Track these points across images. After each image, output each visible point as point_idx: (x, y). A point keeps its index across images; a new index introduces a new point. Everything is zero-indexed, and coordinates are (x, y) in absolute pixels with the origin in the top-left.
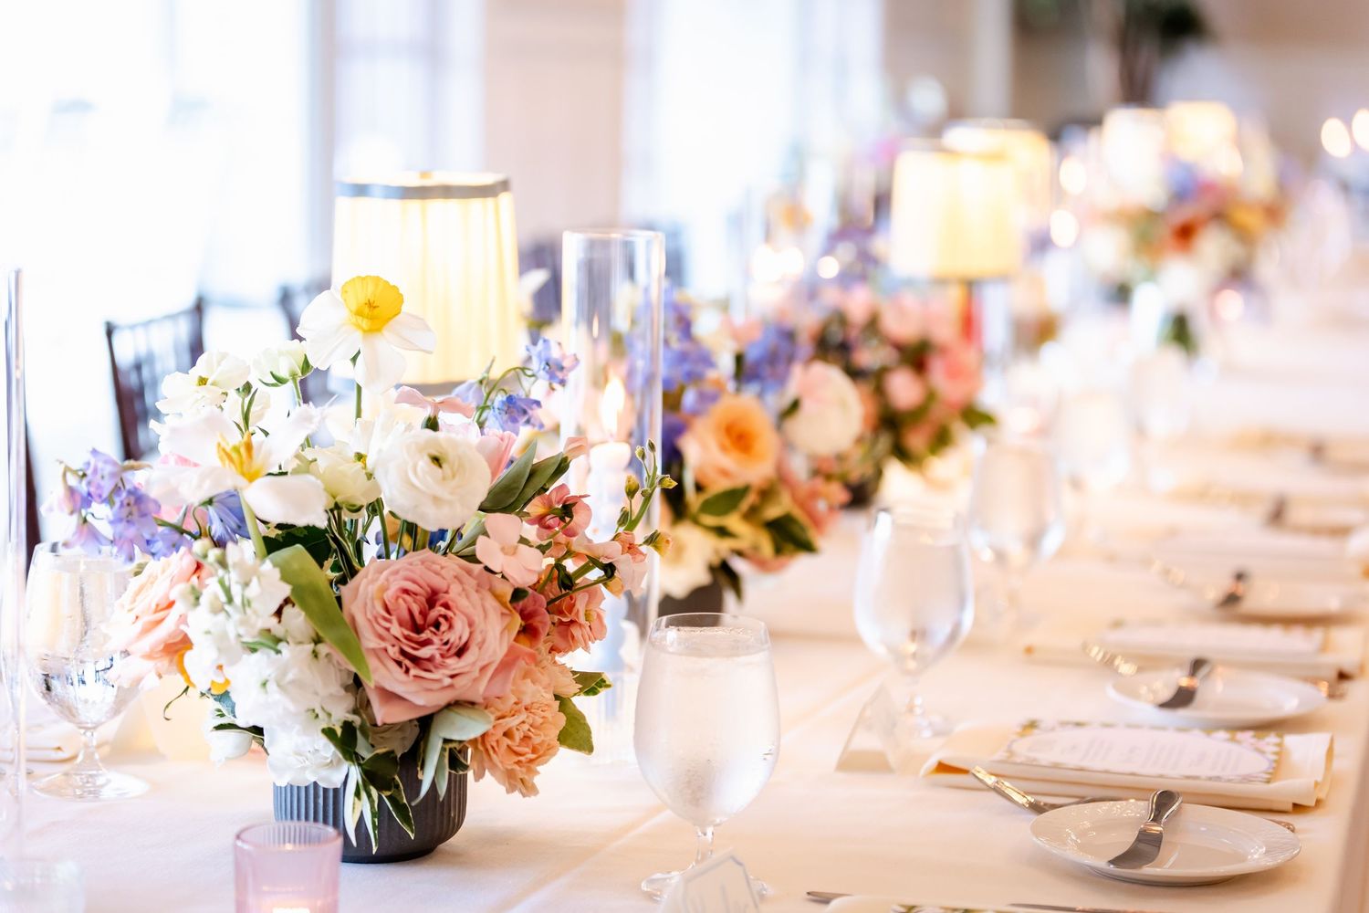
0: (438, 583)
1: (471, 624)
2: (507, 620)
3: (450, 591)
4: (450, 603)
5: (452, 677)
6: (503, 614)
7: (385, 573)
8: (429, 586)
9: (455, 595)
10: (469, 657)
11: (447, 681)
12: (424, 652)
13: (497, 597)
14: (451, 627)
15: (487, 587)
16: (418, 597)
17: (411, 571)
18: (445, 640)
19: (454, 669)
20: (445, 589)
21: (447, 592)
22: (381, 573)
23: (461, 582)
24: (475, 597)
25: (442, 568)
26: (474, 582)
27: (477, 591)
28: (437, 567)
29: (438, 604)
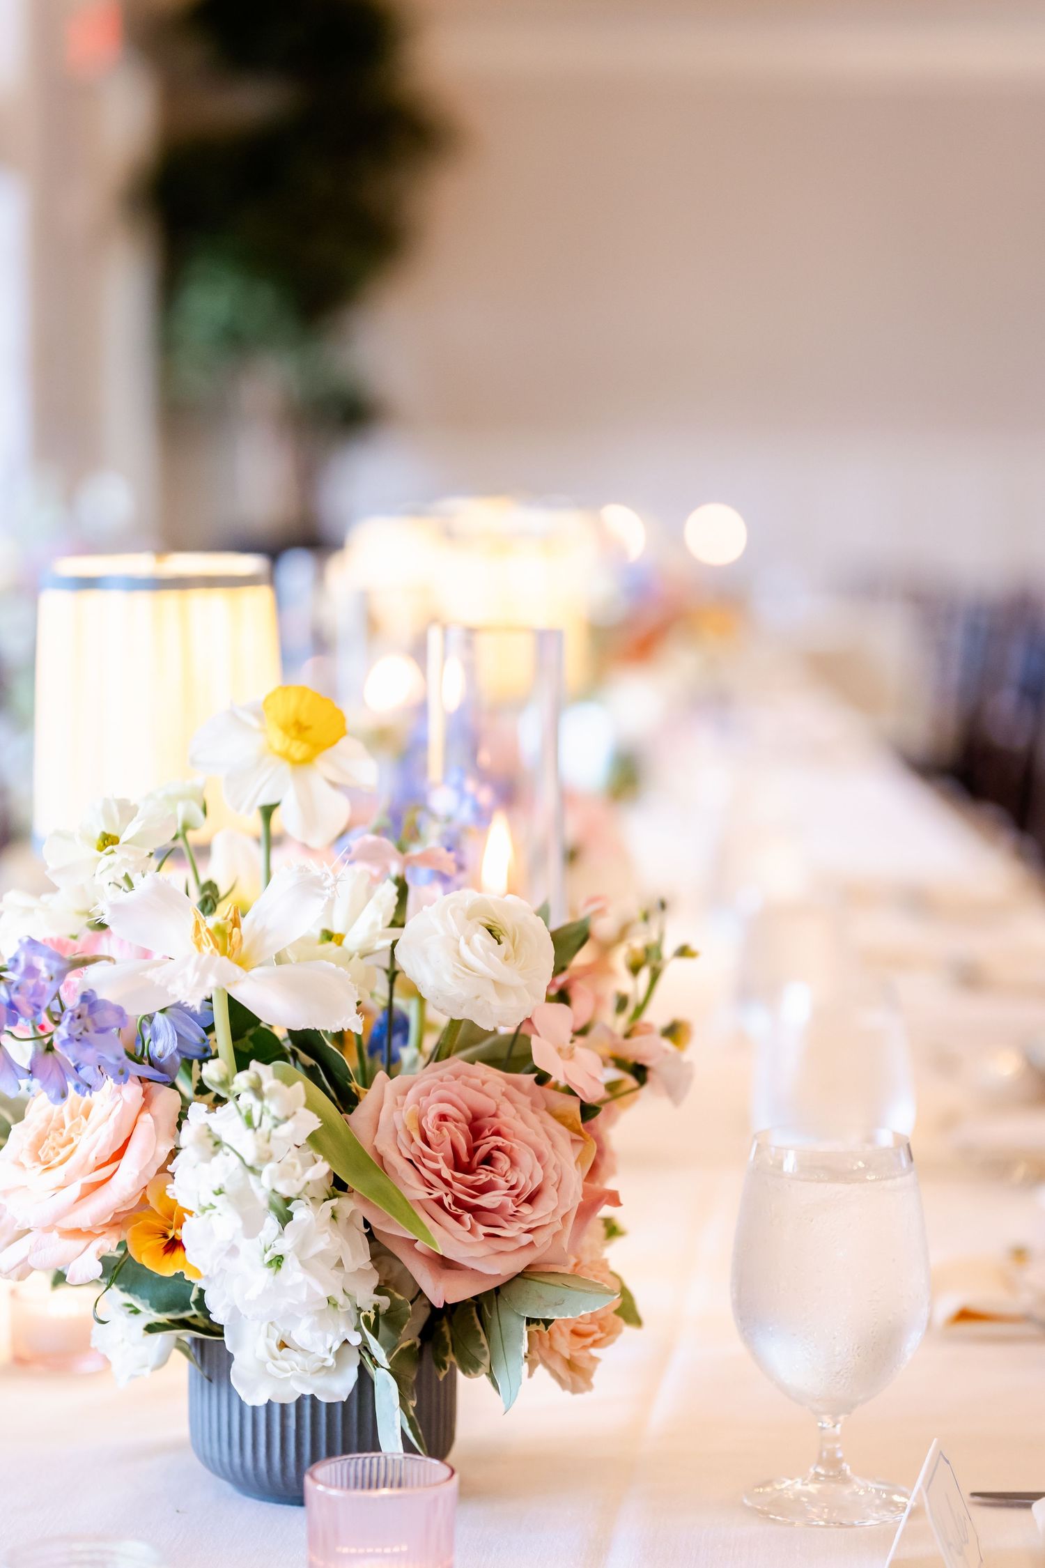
0: (482, 1102)
1: (540, 1157)
2: (580, 1148)
3: (500, 1113)
4: (504, 1130)
5: (529, 1231)
6: (573, 1141)
7: (411, 1093)
8: (470, 1108)
9: (508, 1117)
10: (547, 1203)
11: (527, 1238)
12: (486, 1201)
13: (561, 1118)
14: (513, 1163)
15: (544, 1107)
16: (459, 1125)
17: (444, 1088)
18: (513, 1183)
19: (532, 1221)
20: (493, 1111)
21: (494, 1115)
22: (406, 1094)
23: (512, 1101)
24: (533, 1118)
25: (484, 1083)
26: (527, 1100)
27: (533, 1111)
28: (478, 1082)
29: (487, 1133)
